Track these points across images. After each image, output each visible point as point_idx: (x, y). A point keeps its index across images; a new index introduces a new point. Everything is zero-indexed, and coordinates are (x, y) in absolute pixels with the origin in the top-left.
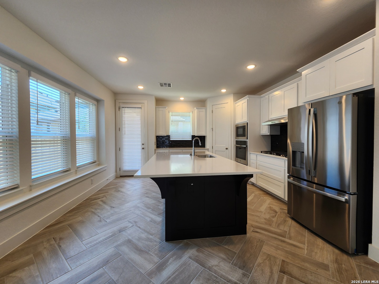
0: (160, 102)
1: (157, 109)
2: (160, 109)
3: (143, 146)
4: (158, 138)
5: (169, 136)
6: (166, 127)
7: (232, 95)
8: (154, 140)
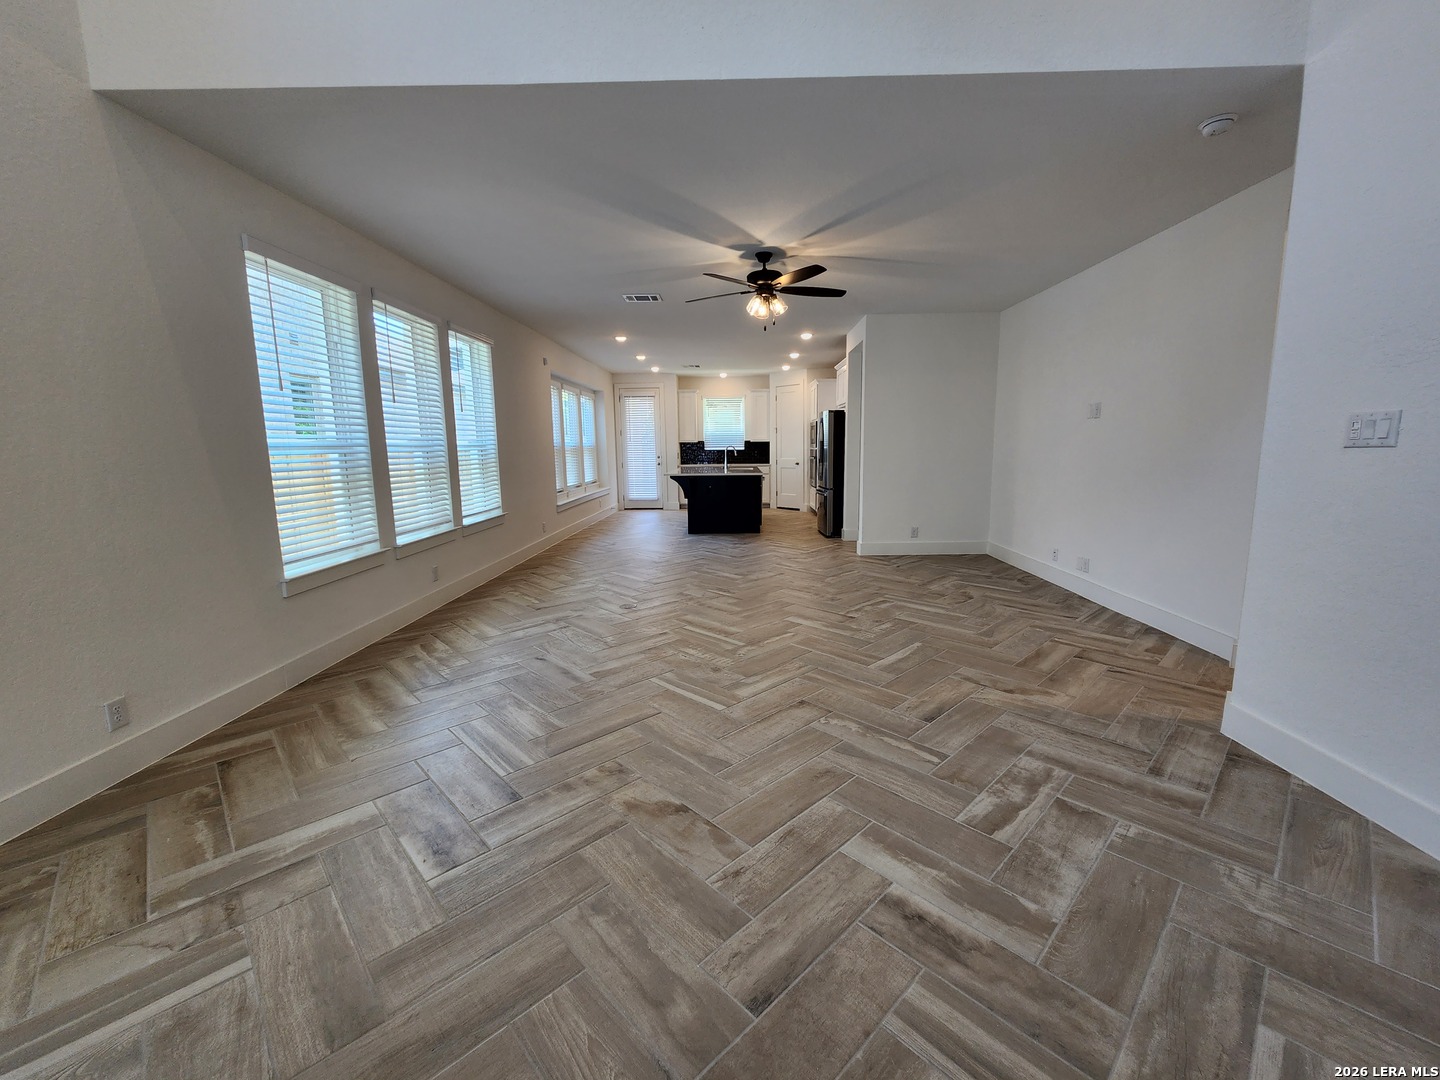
0: (684, 382)
1: (681, 395)
2: (687, 395)
3: (659, 461)
4: (683, 445)
5: (701, 444)
6: (699, 426)
7: (806, 370)
8: (676, 450)
